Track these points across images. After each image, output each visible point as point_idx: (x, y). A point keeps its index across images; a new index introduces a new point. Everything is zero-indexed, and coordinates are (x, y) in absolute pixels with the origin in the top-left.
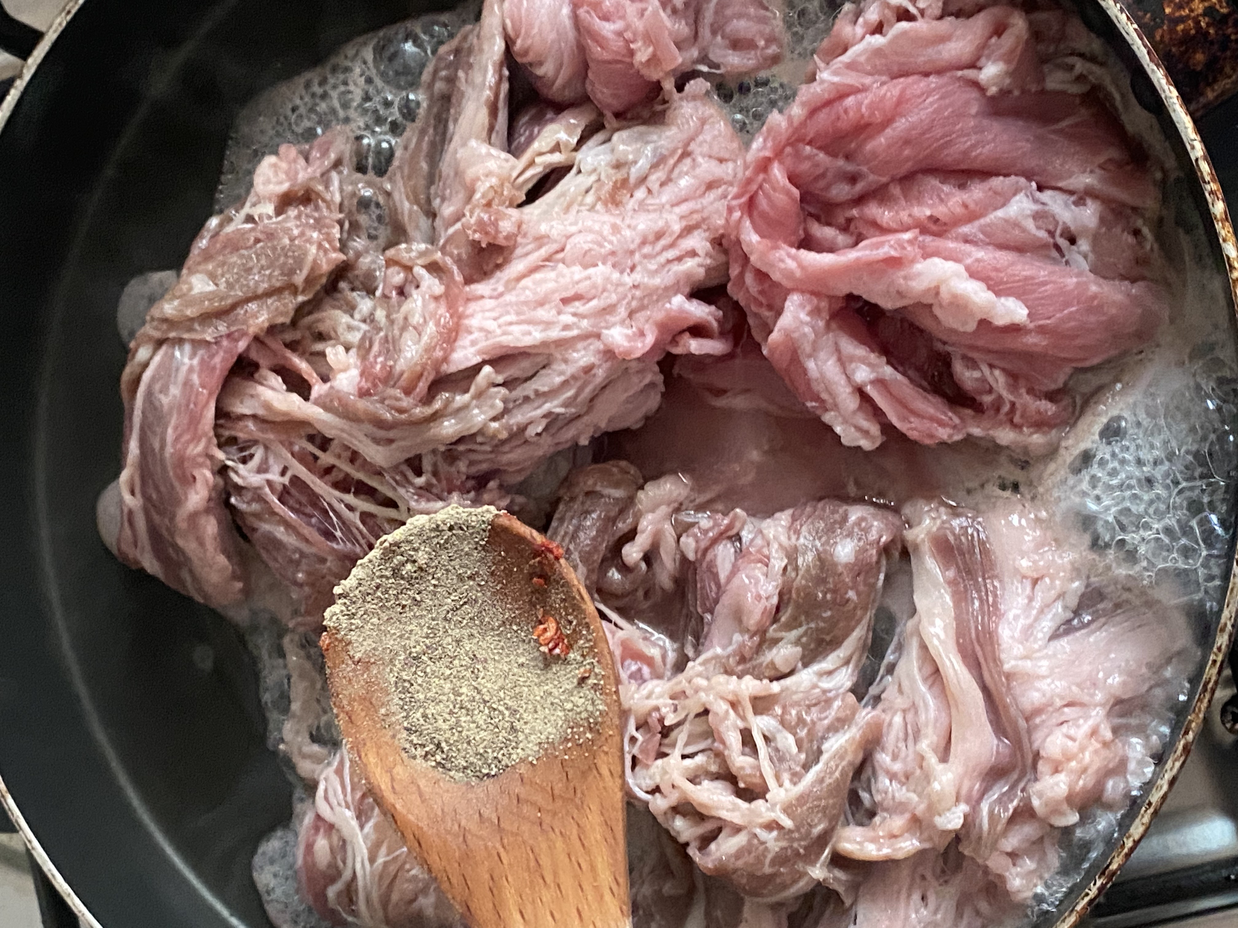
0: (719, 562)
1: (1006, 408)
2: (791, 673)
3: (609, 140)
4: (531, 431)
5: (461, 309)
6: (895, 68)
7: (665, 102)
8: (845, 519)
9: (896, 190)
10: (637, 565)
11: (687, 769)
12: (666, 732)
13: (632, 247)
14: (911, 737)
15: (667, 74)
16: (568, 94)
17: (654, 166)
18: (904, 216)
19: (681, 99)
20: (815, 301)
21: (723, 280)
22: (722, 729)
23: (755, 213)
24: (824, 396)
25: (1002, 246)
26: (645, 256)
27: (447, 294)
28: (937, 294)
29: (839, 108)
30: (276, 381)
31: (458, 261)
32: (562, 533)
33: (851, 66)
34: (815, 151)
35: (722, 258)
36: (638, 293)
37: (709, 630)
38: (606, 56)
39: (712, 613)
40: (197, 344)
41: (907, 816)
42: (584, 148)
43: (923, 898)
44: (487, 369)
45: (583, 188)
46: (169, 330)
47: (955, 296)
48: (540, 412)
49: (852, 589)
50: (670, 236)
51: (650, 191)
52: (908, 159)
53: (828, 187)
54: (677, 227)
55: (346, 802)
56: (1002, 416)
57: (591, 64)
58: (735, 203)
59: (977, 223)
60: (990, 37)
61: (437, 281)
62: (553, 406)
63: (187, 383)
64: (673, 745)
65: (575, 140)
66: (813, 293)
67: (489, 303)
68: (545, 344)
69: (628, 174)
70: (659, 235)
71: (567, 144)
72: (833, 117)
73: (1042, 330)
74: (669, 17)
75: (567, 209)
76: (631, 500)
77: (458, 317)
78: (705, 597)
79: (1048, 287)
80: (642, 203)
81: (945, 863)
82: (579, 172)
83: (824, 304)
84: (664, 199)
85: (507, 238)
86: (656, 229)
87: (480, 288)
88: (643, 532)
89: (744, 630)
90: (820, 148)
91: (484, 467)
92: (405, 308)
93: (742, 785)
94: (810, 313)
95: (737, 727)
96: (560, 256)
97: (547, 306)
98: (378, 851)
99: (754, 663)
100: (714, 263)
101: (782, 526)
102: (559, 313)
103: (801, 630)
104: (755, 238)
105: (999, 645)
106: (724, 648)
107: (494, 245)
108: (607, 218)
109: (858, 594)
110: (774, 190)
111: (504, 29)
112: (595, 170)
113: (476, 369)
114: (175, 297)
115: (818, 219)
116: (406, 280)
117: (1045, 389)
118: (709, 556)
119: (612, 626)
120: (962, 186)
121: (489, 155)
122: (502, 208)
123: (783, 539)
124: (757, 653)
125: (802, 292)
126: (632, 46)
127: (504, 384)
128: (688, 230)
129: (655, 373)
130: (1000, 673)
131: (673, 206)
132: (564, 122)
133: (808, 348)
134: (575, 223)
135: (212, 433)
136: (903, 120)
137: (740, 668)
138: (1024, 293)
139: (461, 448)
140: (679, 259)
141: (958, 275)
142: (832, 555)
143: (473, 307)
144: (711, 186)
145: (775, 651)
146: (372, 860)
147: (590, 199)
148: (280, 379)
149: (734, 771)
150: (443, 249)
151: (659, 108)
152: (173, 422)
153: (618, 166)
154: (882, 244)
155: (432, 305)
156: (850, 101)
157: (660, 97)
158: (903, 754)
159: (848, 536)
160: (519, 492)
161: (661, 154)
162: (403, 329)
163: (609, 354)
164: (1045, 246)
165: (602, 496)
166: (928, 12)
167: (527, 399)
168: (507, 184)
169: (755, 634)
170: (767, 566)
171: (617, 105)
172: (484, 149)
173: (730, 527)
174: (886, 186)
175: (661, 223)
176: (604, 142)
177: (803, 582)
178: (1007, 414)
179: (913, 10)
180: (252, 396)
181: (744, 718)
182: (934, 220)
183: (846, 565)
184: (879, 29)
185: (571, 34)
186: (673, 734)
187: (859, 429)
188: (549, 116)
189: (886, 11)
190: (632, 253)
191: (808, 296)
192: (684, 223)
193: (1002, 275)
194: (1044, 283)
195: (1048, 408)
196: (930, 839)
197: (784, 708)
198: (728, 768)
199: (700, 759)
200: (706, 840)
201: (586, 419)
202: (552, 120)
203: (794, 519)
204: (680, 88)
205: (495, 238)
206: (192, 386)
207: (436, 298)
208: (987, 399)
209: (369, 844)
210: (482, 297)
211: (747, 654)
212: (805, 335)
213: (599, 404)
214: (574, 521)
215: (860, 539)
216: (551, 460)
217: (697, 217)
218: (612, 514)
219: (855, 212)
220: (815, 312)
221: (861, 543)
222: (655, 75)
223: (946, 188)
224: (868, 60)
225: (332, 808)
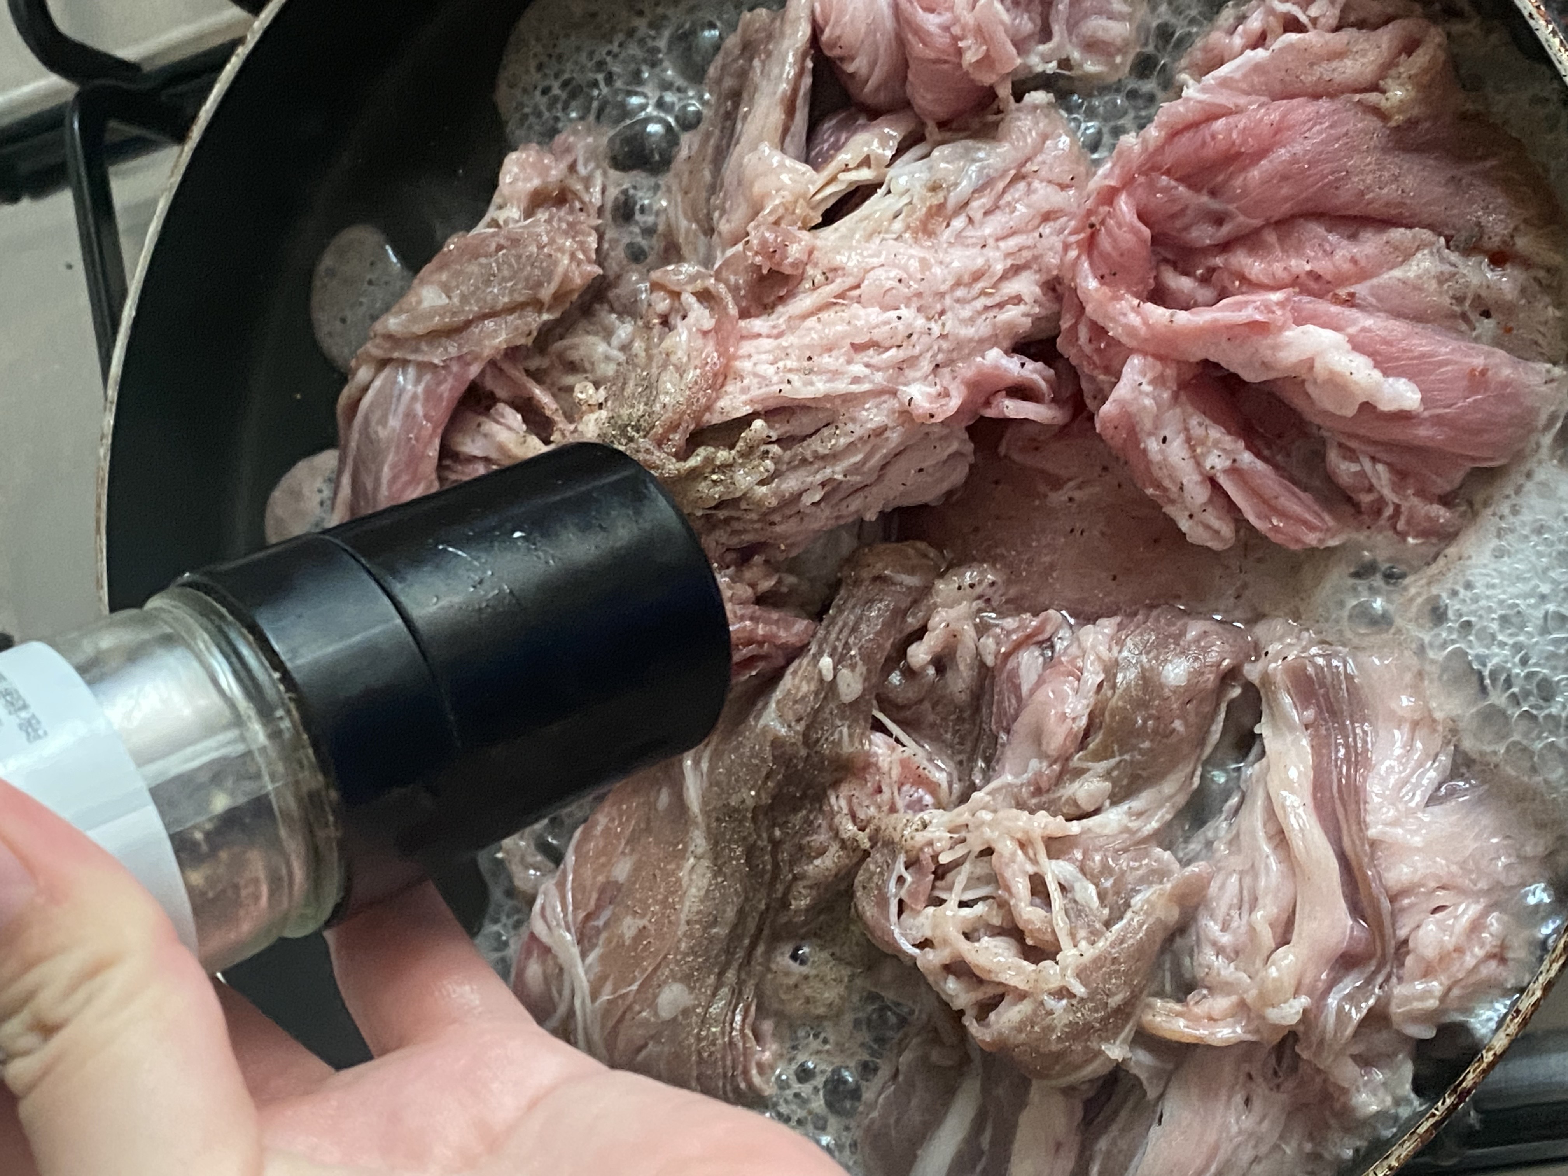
0: (1023, 671)
1: (1389, 511)
2: (1096, 812)
3: (927, 155)
4: (808, 500)
5: (732, 350)
6: (1278, 87)
7: (999, 111)
8: (1183, 633)
9: (1271, 237)
10: (924, 668)
11: (965, 919)
12: (941, 872)
13: (943, 288)
14: (1246, 907)
15: (1004, 77)
16: (882, 98)
17: (979, 190)
18: (1278, 267)
19: (1018, 110)
20: (1159, 366)
21: (1053, 334)
22: (1008, 874)
23: (1096, 253)
24: (1167, 483)
25: (1397, 314)
26: (958, 301)
27: (717, 329)
28: (1311, 368)
29: (1206, 132)
30: (515, 419)
31: (734, 290)
32: (840, 624)
33: (1225, 83)
34: (1173, 183)
35: (1055, 307)
36: (945, 345)
37: (1002, 753)
38: (931, 55)
39: (1008, 732)
40: (424, 367)
41: (1234, 998)
42: (898, 162)
43: (1247, 1101)
44: (758, 424)
45: (891, 214)
46: (393, 349)
47: (1332, 372)
48: (819, 478)
49: (1178, 718)
50: (991, 277)
51: (971, 220)
52: (1286, 199)
53: (1187, 228)
54: (999, 268)
55: (566, 923)
56: (1383, 522)
57: (911, 62)
58: (1073, 239)
59: (1368, 283)
60: (1400, 54)
61: (707, 312)
62: (836, 470)
63: (409, 415)
64: (950, 889)
65: (889, 153)
66: (1158, 357)
67: (766, 343)
68: (827, 397)
69: (946, 198)
70: (977, 276)
71: (879, 157)
72: (1199, 142)
73: (1438, 421)
74: (1008, 10)
75: (869, 237)
76: (927, 590)
77: (728, 359)
78: (1003, 713)
79: (1449, 368)
80: (959, 235)
81: (1279, 1061)
82: (889, 192)
83: (1171, 372)
84: (988, 230)
85: (794, 265)
86: (975, 268)
87: (758, 324)
88: (935, 629)
89: (1042, 755)
90: (1179, 180)
91: (748, 538)
92: (667, 343)
93: (1029, 942)
94: (1152, 382)
95: (1025, 872)
96: (856, 293)
97: (835, 353)
98: (601, 987)
99: (1052, 796)
100: (1044, 313)
101: (1104, 634)
102: (849, 362)
103: (1113, 762)
104: (1092, 284)
105: (1366, 803)
106: (1017, 776)
107: (778, 272)
108: (916, 251)
109: (1186, 724)
110: (1120, 226)
111: (813, 12)
112: (908, 191)
113: (746, 421)
114: (401, 311)
115: (1175, 266)
116: (672, 309)
117: (1439, 491)
118: (1011, 664)
119: (892, 741)
120: (1353, 237)
121: (782, 165)
122: (793, 229)
123: (1102, 649)
124: (1056, 785)
125: (1145, 354)
126: (961, 44)
127: (778, 441)
128: (1015, 270)
129: (963, 441)
130: (1363, 839)
131: (997, 240)
132: (877, 131)
133: (1148, 425)
134: (878, 254)
135: (434, 476)
136: (1283, 151)
137: (1034, 801)
138: (1420, 373)
139: (722, 514)
140: (1001, 306)
141: (1337, 348)
142: (1159, 674)
143: (747, 347)
144: (1047, 217)
145: (1076, 785)
146: (594, 996)
147: (898, 225)
148: (519, 417)
149: (1021, 926)
150: (718, 277)
151: (991, 118)
152: (391, 458)
153: (935, 188)
154: (1246, 303)
155: (700, 342)
156: (1219, 124)
157: (995, 107)
158: (1234, 925)
159: (1183, 653)
160: (791, 571)
161: (988, 175)
162: (664, 367)
163: (906, 414)
164: (1452, 316)
165: (894, 584)
166: (1323, 20)
167: (804, 462)
168: (801, 201)
169: (1055, 762)
170: (1079, 680)
171: (942, 112)
172: (777, 158)
173: (1039, 630)
174: (1257, 231)
175: (980, 262)
176: (923, 158)
177: (1120, 704)
178: (1390, 518)
179: (1303, 18)
180: (485, 435)
181: (1035, 862)
182: (1315, 276)
183: (1176, 690)
184: (1260, 40)
185: (889, 23)
186: (949, 877)
187: (1208, 527)
188: (861, 121)
189: (1271, 18)
190: (942, 295)
191: (1150, 359)
192: (1009, 262)
193: (1394, 349)
194: (1447, 363)
195: (1442, 514)
196: (1257, 1031)
197: (1085, 854)
198: (1013, 919)
199: (980, 909)
200: (986, 1008)
201: (874, 490)
202: (864, 127)
203: (1121, 627)
204: (1019, 98)
205: (779, 264)
206: (415, 416)
207: (705, 333)
208: (1366, 499)
209: (592, 977)
210: (759, 335)
211: (1044, 785)
212: (1145, 407)
213: (894, 473)
214: (858, 611)
215: (1196, 659)
216: (832, 535)
217: (1027, 255)
218: (903, 606)
219: (1219, 261)
220: (1159, 381)
221: (1196, 665)
222: (987, 79)
223: (1332, 238)
224: (1245, 76)
225: (549, 927)
